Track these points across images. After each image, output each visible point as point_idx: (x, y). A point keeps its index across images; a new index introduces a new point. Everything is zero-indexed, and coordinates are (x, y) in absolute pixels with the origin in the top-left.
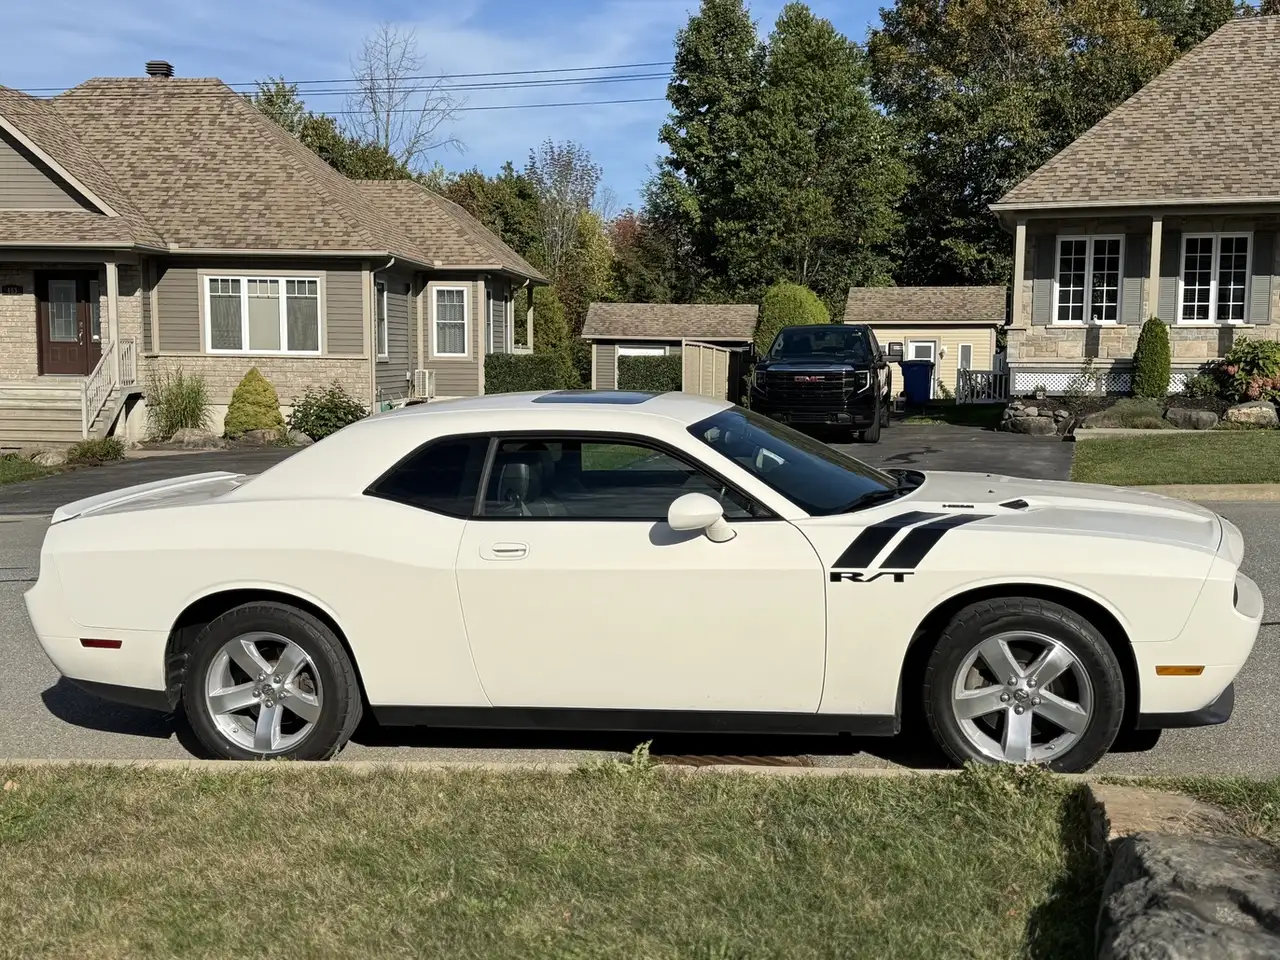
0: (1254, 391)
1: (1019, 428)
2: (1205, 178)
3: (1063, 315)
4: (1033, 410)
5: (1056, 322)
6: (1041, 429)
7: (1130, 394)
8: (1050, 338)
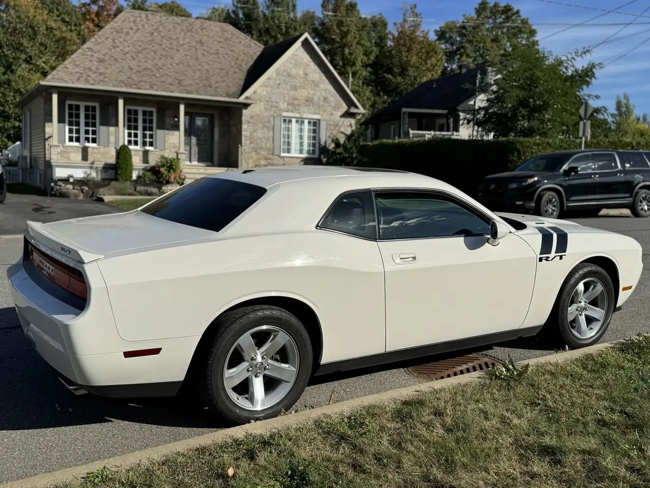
0: (172, 179)
1: (63, 195)
2: (140, 81)
3: (71, 139)
4: (70, 187)
5: (68, 143)
6: (76, 196)
7: (116, 180)
8: (65, 151)
